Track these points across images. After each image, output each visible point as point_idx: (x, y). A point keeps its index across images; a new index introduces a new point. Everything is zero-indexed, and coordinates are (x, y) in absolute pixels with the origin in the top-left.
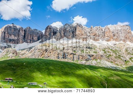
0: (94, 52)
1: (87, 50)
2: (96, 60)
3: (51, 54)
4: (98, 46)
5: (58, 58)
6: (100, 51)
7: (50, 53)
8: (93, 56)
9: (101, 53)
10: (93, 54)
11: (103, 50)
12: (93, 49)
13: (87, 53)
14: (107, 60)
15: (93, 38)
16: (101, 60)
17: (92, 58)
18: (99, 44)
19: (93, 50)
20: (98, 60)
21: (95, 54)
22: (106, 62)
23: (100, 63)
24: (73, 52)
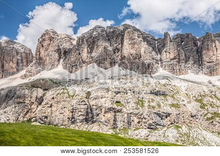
0: (173, 105)
1: (153, 100)
2: (178, 127)
3: (54, 109)
4: (183, 89)
5: (73, 123)
6: (189, 102)
7: (51, 107)
8: (168, 115)
9: (192, 107)
10: (168, 109)
11: (197, 100)
12: (168, 98)
13: (153, 107)
14: (206, 129)
15: (169, 67)
16: (190, 128)
17: (166, 121)
18: (186, 84)
19: (170, 100)
20: (184, 127)
21: (173, 111)
22: (204, 132)
23: (188, 137)
24: (115, 106)
